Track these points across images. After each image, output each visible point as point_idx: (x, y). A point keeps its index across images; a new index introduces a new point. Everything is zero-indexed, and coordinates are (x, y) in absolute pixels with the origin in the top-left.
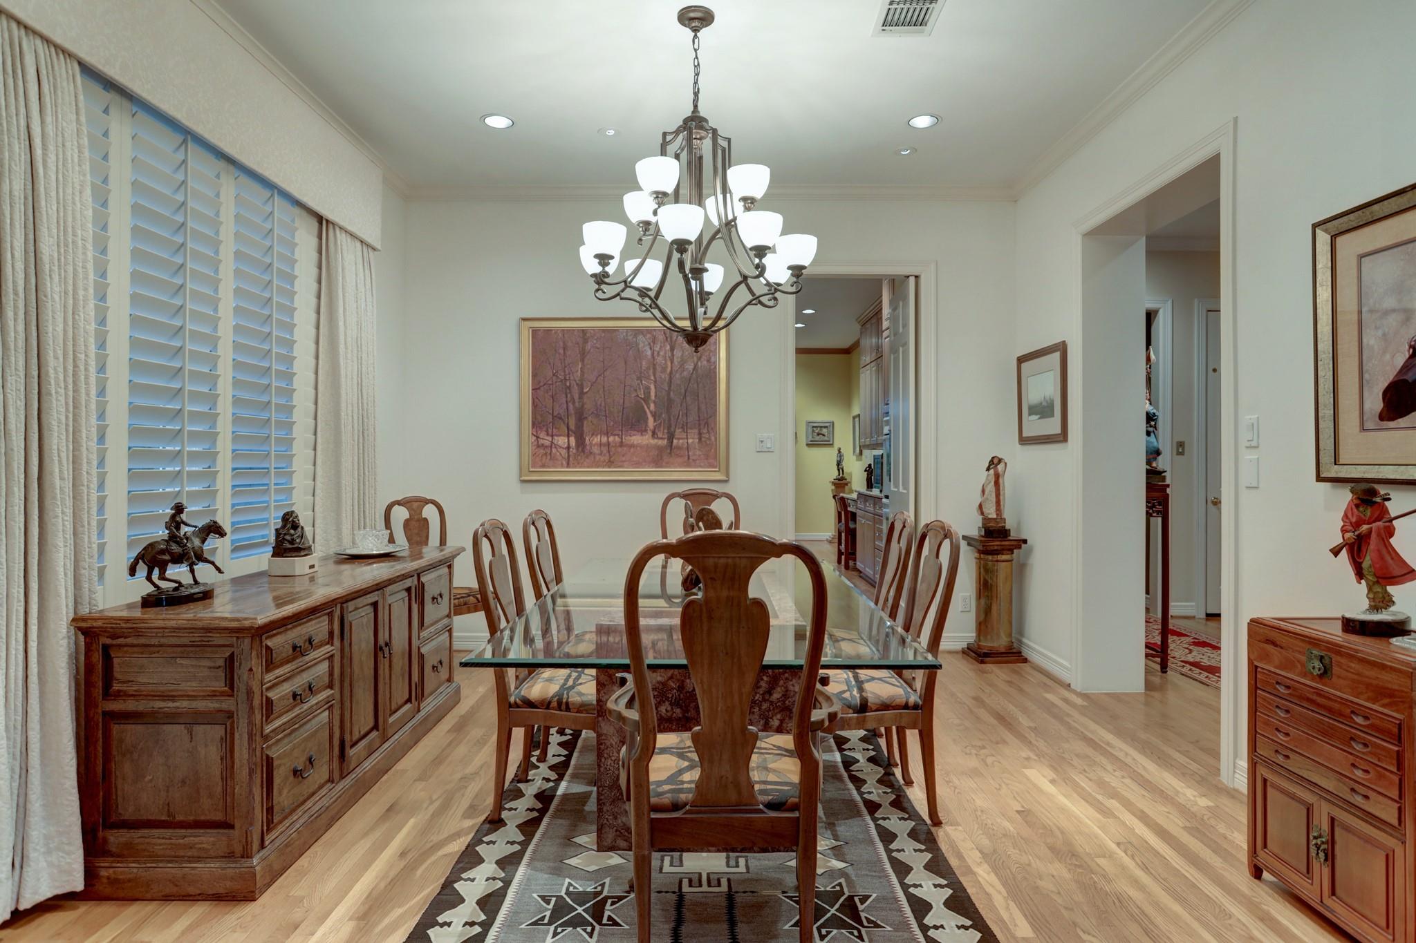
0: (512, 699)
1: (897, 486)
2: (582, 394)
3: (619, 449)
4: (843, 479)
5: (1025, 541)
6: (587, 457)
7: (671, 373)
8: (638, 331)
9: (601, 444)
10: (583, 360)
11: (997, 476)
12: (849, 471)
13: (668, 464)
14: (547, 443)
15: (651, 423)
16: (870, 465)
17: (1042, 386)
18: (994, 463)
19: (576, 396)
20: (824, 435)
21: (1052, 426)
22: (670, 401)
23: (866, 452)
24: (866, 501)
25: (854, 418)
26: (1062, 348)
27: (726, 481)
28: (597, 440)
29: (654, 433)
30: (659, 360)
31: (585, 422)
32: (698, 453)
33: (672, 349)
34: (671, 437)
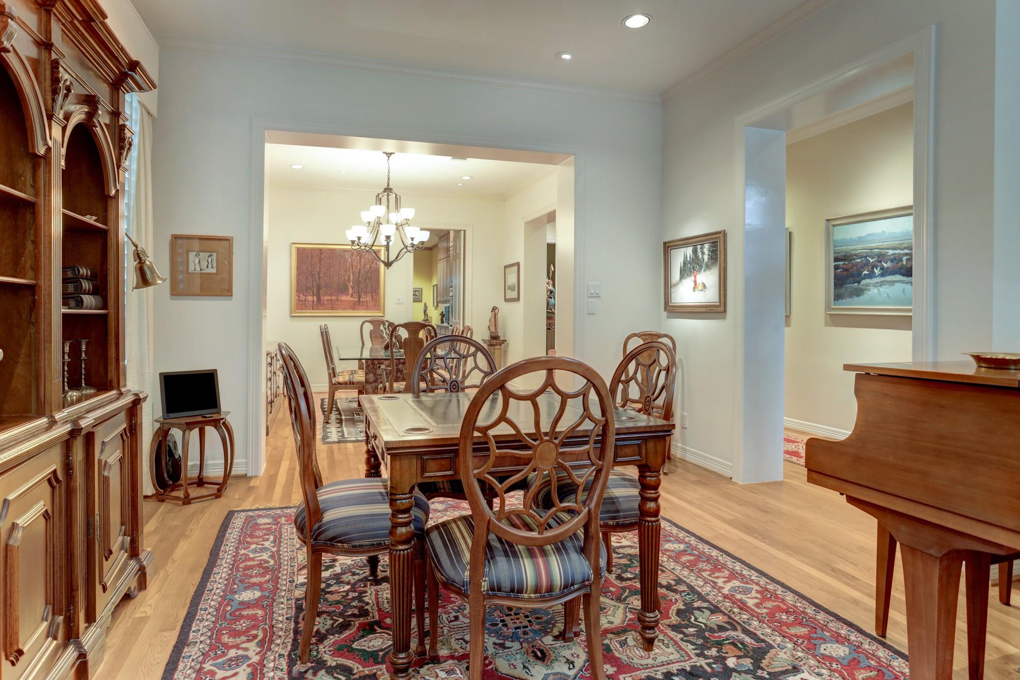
0: (333, 382)
1: (455, 319)
2: (319, 277)
3: (336, 302)
5: (506, 341)
6: (322, 306)
7: (360, 269)
8: (345, 251)
9: (328, 300)
10: (320, 263)
11: (495, 314)
13: (358, 309)
14: (303, 299)
15: (351, 291)
16: (442, 312)
17: (512, 279)
18: (494, 309)
19: (317, 279)
21: (514, 295)
22: (359, 281)
23: (440, 305)
24: (441, 329)
26: (518, 264)
27: (383, 316)
28: (326, 298)
29: (352, 295)
30: (354, 263)
31: (321, 290)
32: (371, 304)
33: (360, 259)
34: (359, 297)
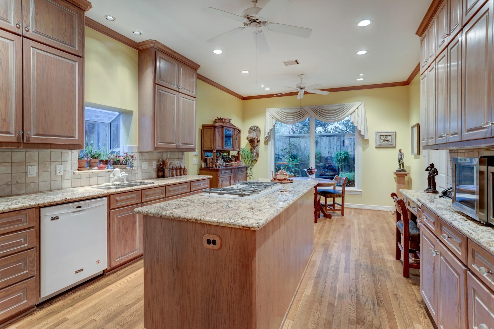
4: (403, 171)
12: (408, 165)
20: (388, 141)
25: (413, 127)
